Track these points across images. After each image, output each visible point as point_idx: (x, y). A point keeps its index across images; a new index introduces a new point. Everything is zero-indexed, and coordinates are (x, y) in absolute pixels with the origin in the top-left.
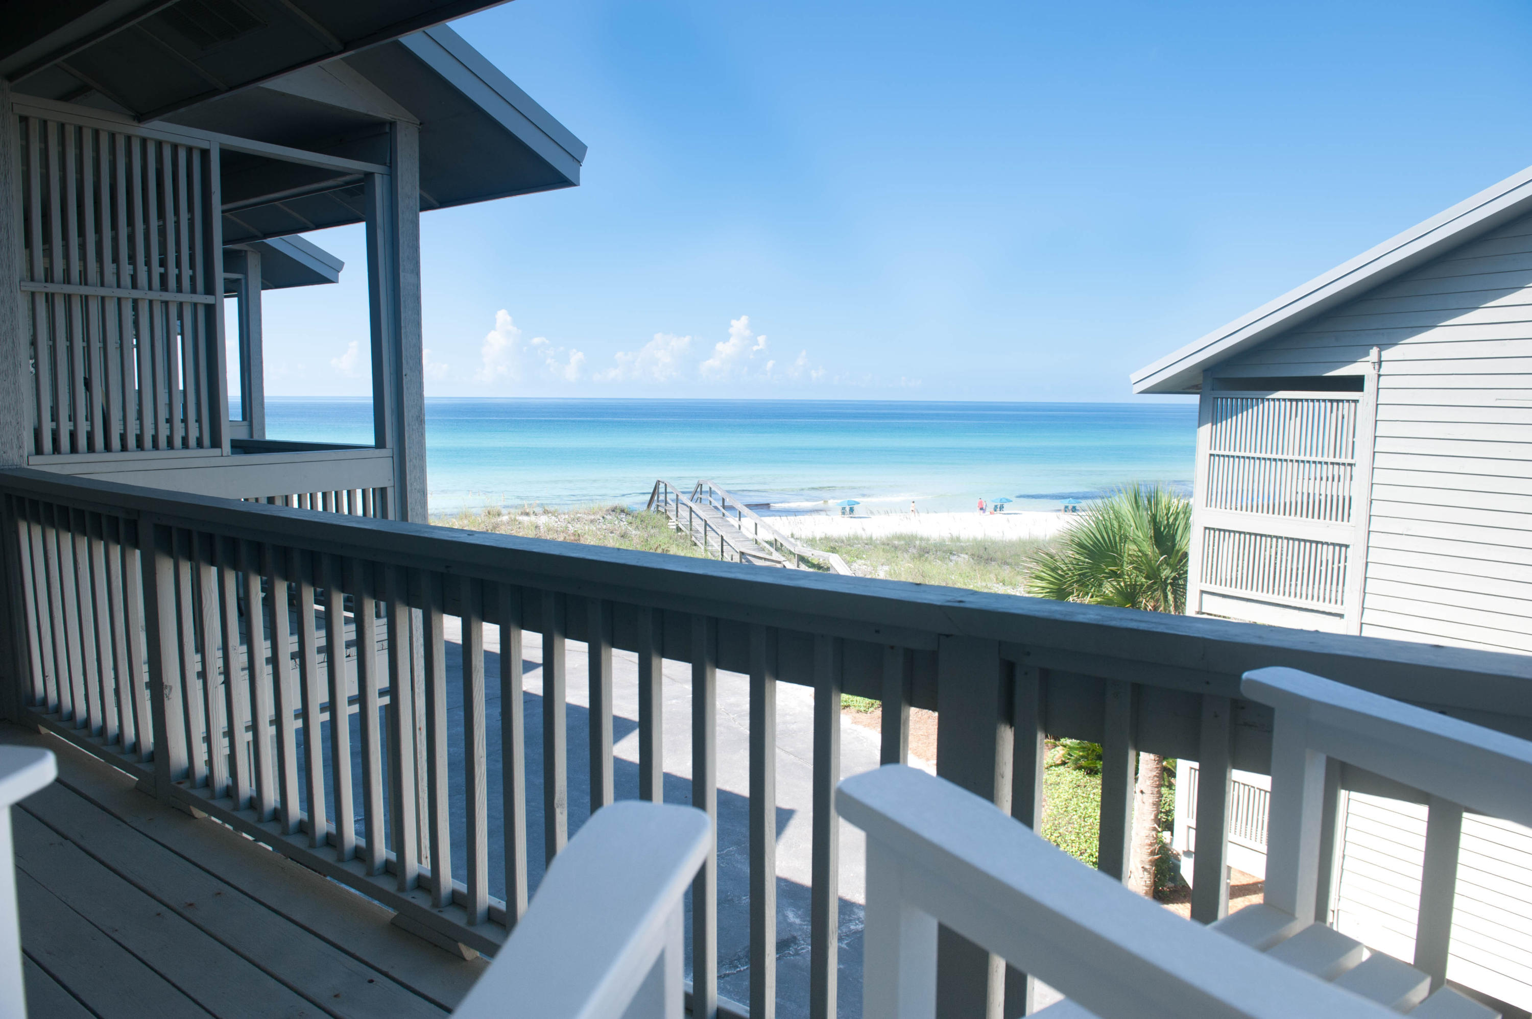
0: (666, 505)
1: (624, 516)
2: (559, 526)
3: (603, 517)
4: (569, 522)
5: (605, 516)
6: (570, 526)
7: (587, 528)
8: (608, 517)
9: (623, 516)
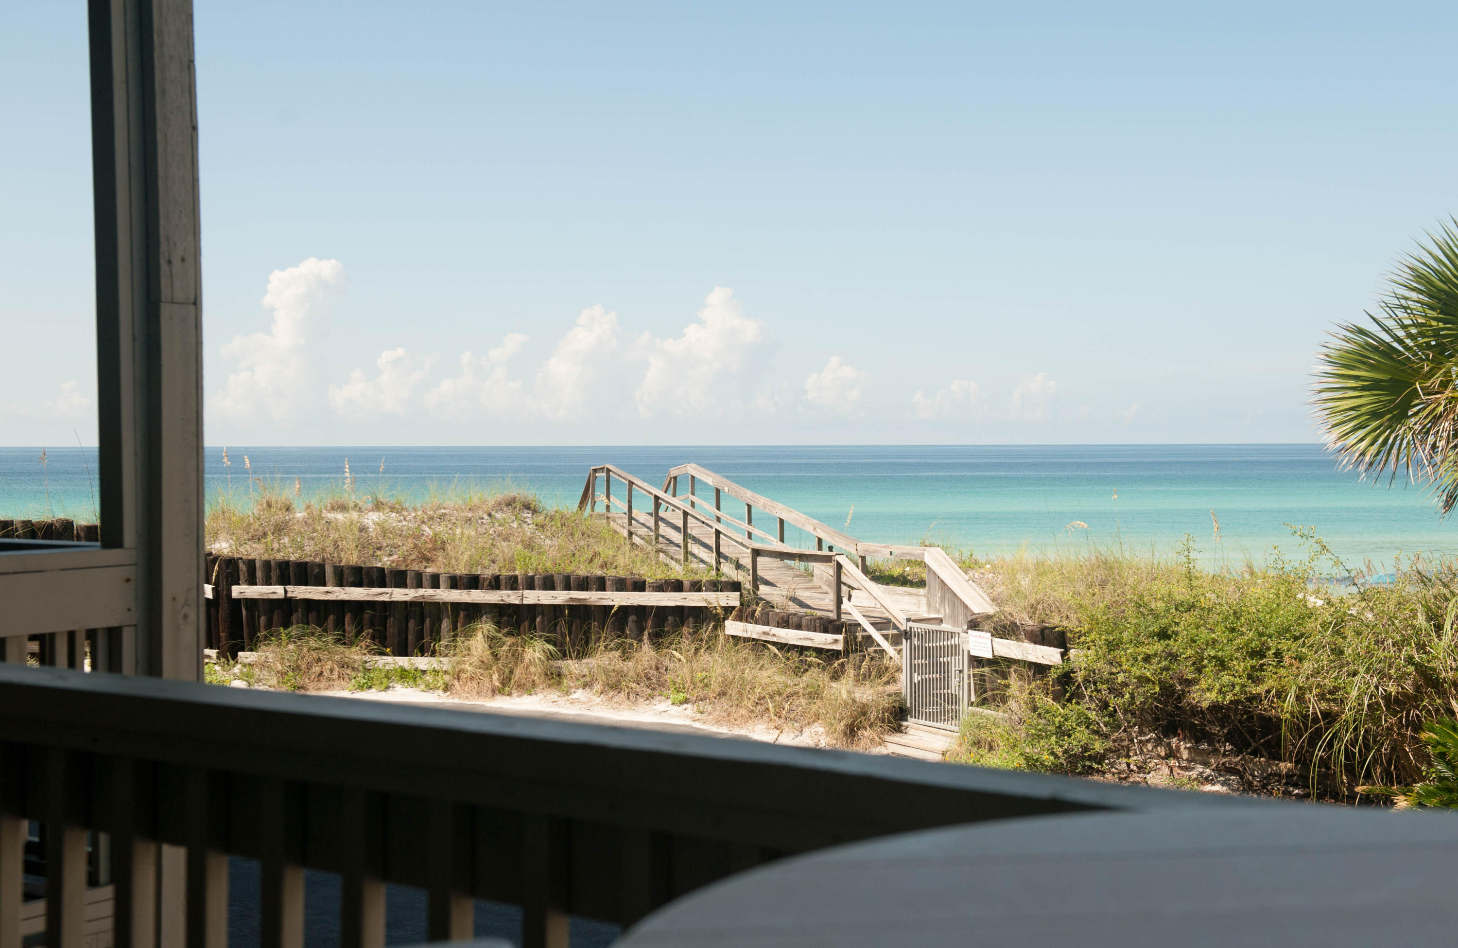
0: (630, 524)
1: (530, 515)
2: (405, 528)
3: (490, 515)
4: (423, 522)
5: (493, 513)
6: (425, 528)
7: (458, 531)
8: (499, 515)
9: (527, 515)
